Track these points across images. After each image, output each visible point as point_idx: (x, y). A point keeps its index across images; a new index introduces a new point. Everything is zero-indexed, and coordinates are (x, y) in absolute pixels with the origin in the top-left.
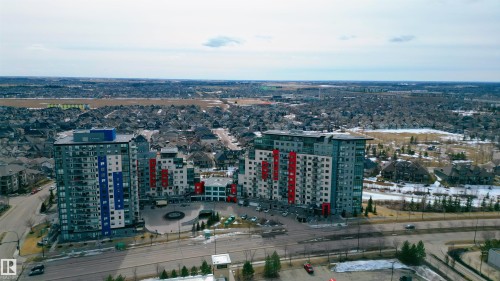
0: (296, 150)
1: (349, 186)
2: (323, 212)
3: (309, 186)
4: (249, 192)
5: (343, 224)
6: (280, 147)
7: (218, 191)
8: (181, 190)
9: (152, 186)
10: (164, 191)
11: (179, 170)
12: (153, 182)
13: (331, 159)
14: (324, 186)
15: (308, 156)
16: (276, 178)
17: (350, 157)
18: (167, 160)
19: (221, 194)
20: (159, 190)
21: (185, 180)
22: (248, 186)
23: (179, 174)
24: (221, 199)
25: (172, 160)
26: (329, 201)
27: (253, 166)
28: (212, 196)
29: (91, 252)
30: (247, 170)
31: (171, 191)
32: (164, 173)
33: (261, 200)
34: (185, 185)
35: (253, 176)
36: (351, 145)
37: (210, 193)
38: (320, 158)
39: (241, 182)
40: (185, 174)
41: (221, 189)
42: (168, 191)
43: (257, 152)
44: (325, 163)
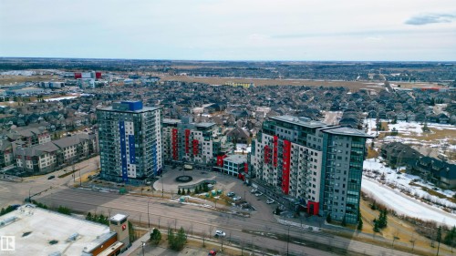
0: (292, 138)
1: (341, 189)
2: (307, 211)
3: (300, 180)
5: (315, 229)
6: (281, 134)
7: (233, 167)
8: (208, 160)
9: (187, 152)
10: (195, 158)
11: (206, 142)
12: (188, 148)
13: (320, 153)
14: (313, 182)
15: (301, 147)
16: (275, 165)
17: (344, 156)
18: (198, 132)
19: (235, 170)
20: (192, 156)
21: (211, 151)
22: (256, 168)
23: (206, 146)
24: (235, 175)
25: (201, 133)
26: (317, 200)
27: (260, 149)
28: (228, 170)
29: (105, 190)
30: (256, 152)
31: (200, 159)
32: (195, 142)
34: (211, 155)
35: (260, 159)
36: (345, 141)
37: (227, 167)
38: (310, 150)
39: (252, 163)
40: (211, 146)
41: (235, 165)
42: (198, 158)
43: (264, 135)
44: (314, 157)
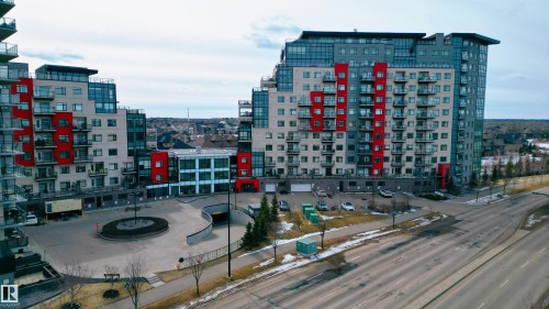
3: (410, 136)
4: (280, 165)
7: (213, 170)
10: (62, 178)
11: (104, 118)
13: (452, 73)
14: (440, 131)
16: (341, 129)
18: (69, 86)
19: (218, 175)
21: (122, 145)
22: (275, 154)
23: (104, 130)
24: (218, 188)
25: (84, 87)
26: (448, 161)
27: (287, 105)
28: (197, 183)
30: (274, 117)
31: (82, 176)
33: (312, 176)
34: (123, 158)
35: (287, 129)
37: (191, 177)
39: (258, 146)
40: (121, 129)
41: (219, 163)
42: (73, 176)
